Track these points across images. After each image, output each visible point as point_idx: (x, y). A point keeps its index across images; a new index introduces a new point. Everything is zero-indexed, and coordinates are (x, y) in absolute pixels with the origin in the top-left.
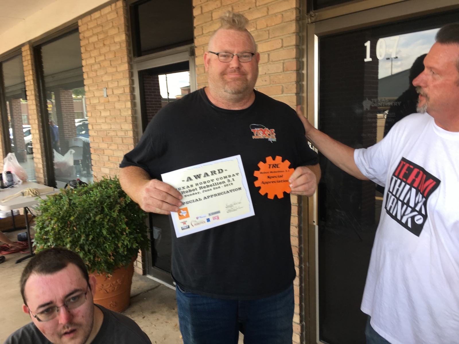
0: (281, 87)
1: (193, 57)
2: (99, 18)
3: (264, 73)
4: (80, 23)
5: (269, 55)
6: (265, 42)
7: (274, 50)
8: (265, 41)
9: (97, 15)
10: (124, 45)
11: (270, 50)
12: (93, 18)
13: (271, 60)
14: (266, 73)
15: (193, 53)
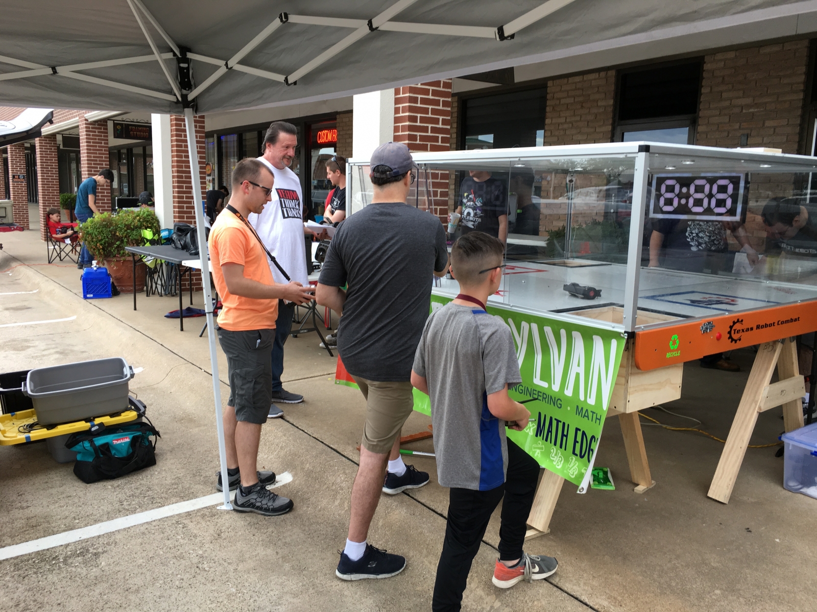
2: (579, 82)
4: (550, 83)
9: (577, 79)
10: (611, 109)
12: (570, 82)
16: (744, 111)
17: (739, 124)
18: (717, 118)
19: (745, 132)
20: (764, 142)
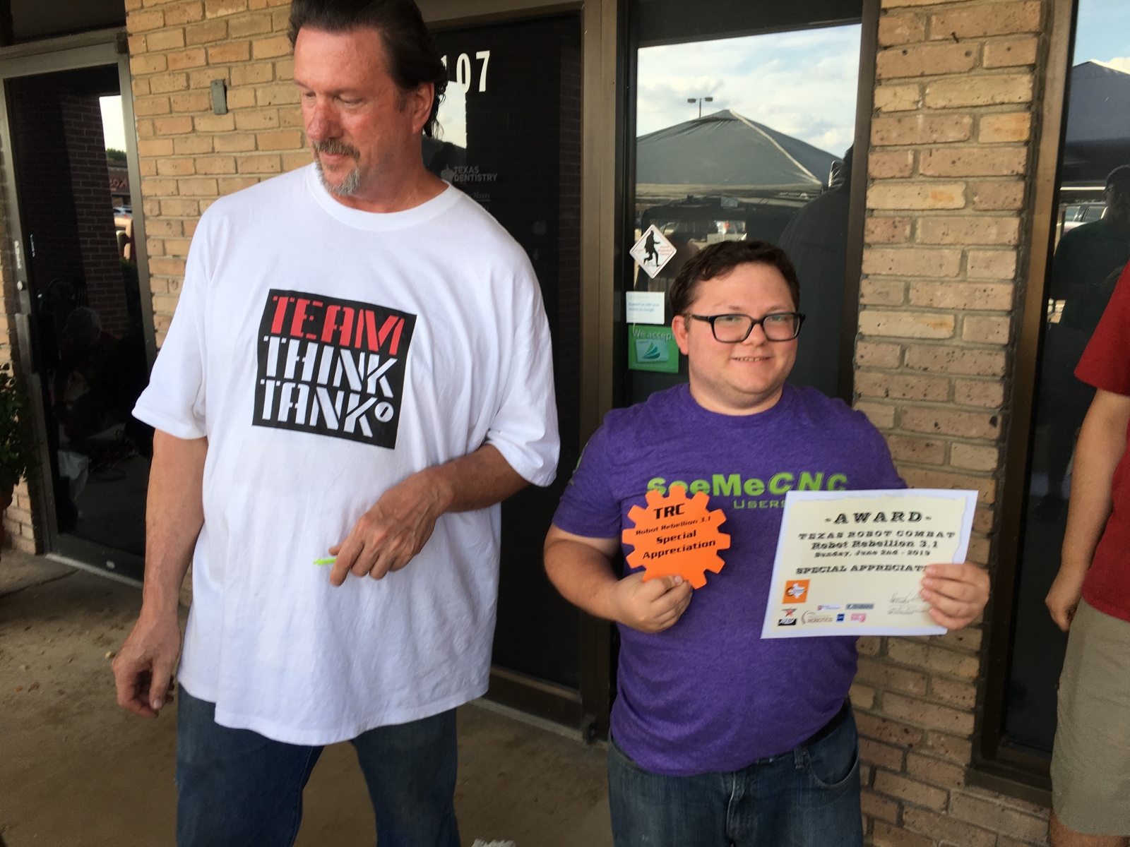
0: (300, 134)
1: (125, 56)
3: (268, 104)
5: (274, 65)
6: (266, 38)
7: (282, 56)
8: (265, 36)
11: (276, 55)
13: (278, 77)
14: (270, 103)
15: (123, 48)
16: (208, 15)
17: (203, 51)
18: (160, 35)
19: (220, 74)
20: (260, 103)
